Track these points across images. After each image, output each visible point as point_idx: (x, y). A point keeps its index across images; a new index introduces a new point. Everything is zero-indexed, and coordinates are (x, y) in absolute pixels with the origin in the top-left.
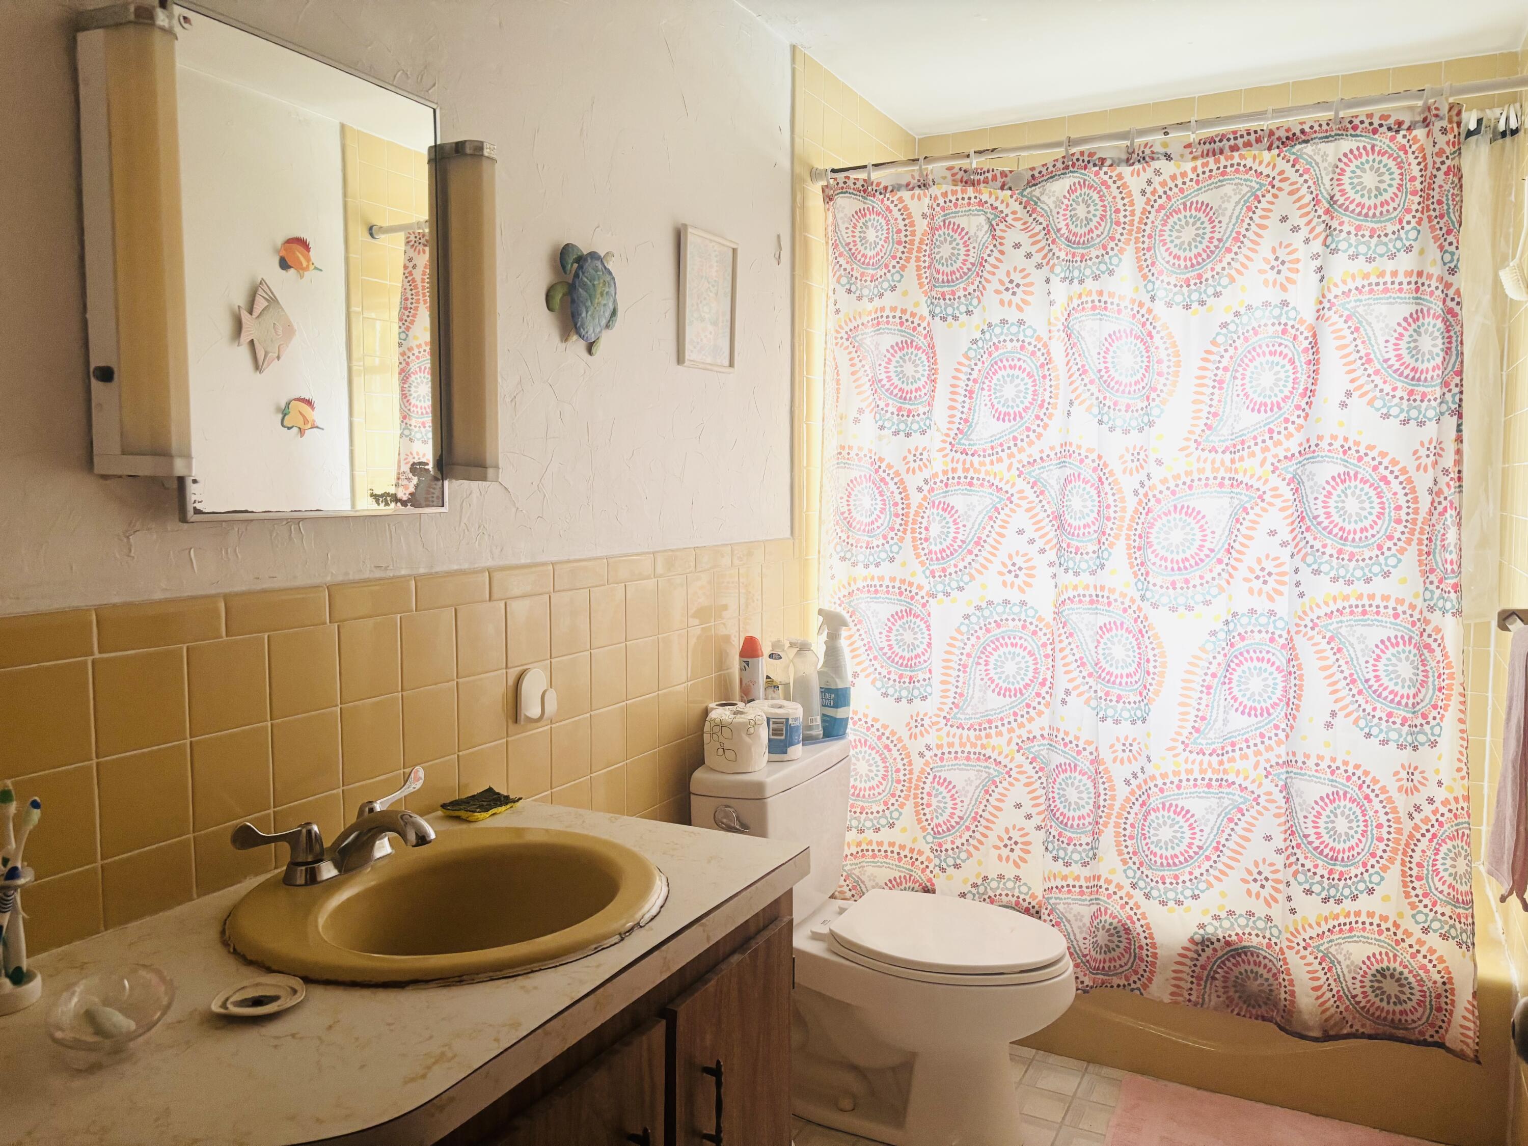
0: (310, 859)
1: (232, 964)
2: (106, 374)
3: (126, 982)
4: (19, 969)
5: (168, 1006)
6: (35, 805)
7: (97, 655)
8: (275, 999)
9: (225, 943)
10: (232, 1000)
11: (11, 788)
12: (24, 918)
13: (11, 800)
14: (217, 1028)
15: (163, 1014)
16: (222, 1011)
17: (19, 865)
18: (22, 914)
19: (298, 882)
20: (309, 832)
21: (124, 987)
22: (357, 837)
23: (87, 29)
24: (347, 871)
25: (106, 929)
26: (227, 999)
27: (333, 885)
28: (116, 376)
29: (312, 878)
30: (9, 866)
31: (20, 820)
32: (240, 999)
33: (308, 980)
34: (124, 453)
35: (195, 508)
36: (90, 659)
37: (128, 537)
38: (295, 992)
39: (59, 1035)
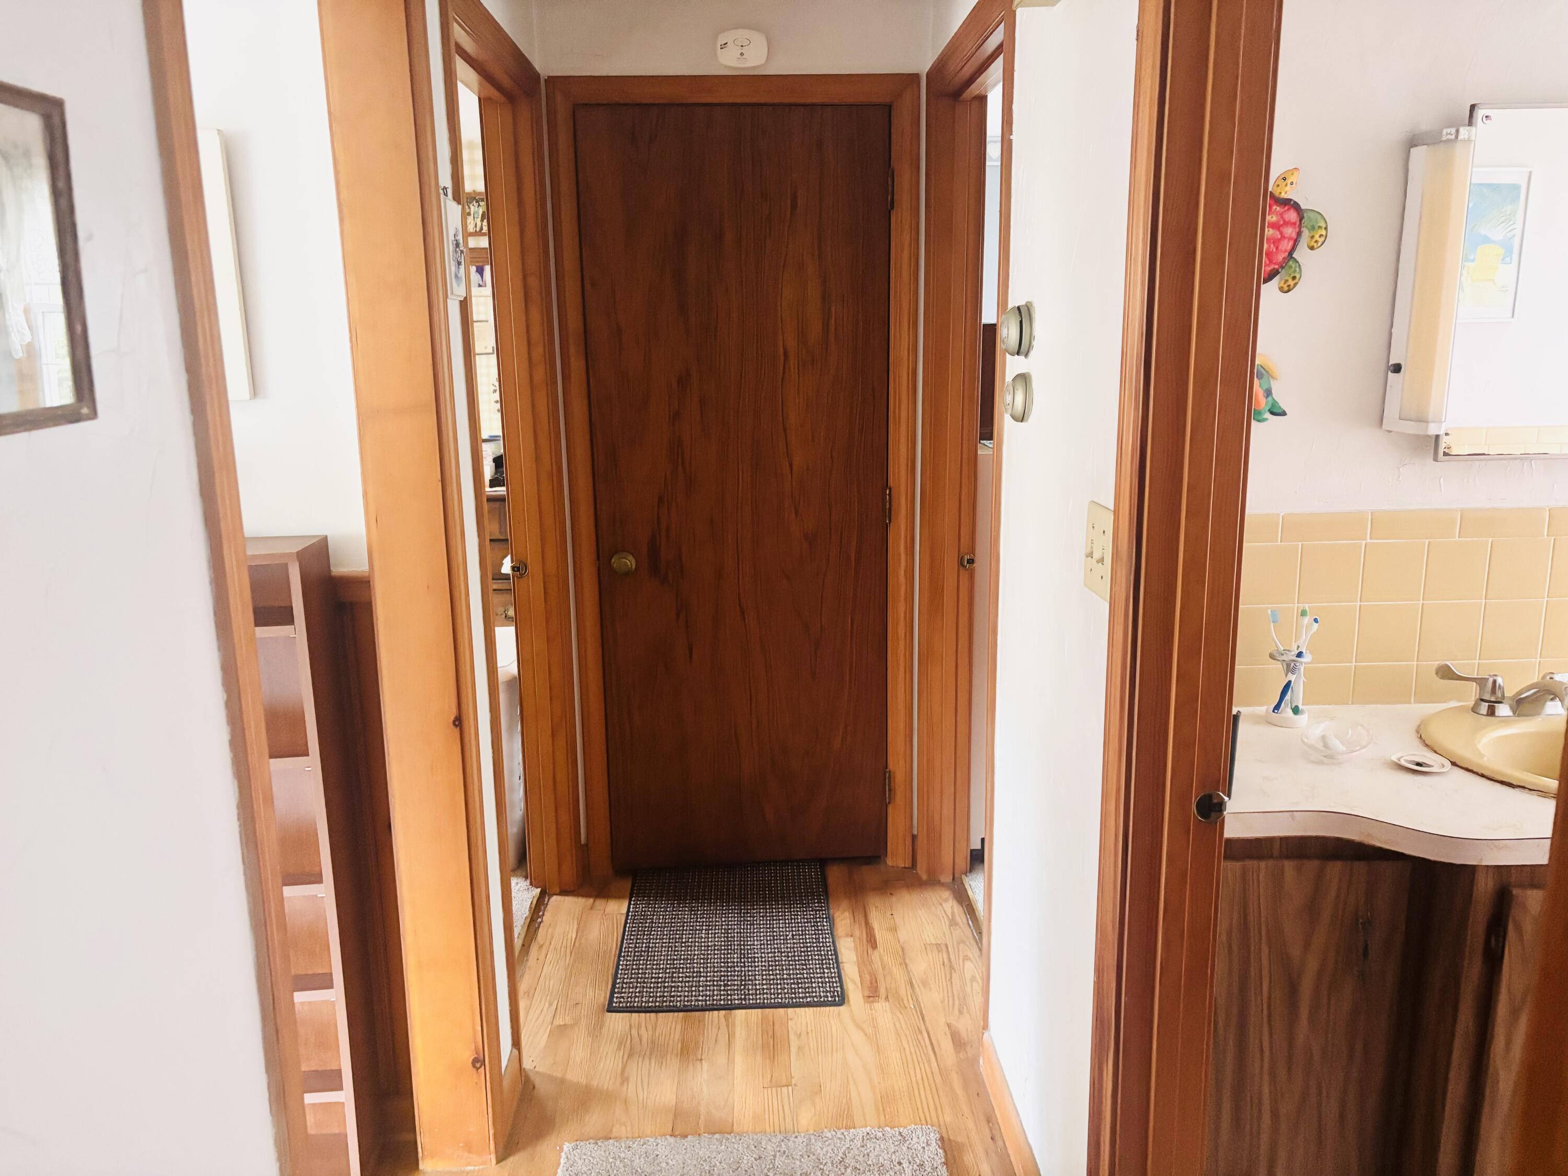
0: (1493, 699)
1: (1417, 742)
2: (1397, 368)
3: (1350, 730)
4: (1297, 707)
5: (1365, 747)
6: (1316, 620)
7: (1369, 541)
8: (1428, 766)
9: (1418, 732)
10: (1404, 758)
11: (1307, 609)
12: (1304, 681)
13: (1306, 615)
14: (1391, 769)
15: (1361, 749)
16: (1397, 761)
17: (1304, 652)
18: (1303, 678)
19: (1482, 712)
20: (1495, 682)
21: (1348, 733)
22: (1535, 693)
23: (1416, 146)
24: (1519, 716)
25: (1352, 704)
26: (1402, 757)
27: (1505, 720)
28: (1402, 370)
29: (1491, 712)
30: (1299, 650)
31: (1308, 627)
32: (1409, 759)
33: (1454, 764)
34: (1400, 419)
35: (1444, 452)
36: (1364, 542)
37: (1399, 468)
38: (1443, 766)
39: (1306, 740)
